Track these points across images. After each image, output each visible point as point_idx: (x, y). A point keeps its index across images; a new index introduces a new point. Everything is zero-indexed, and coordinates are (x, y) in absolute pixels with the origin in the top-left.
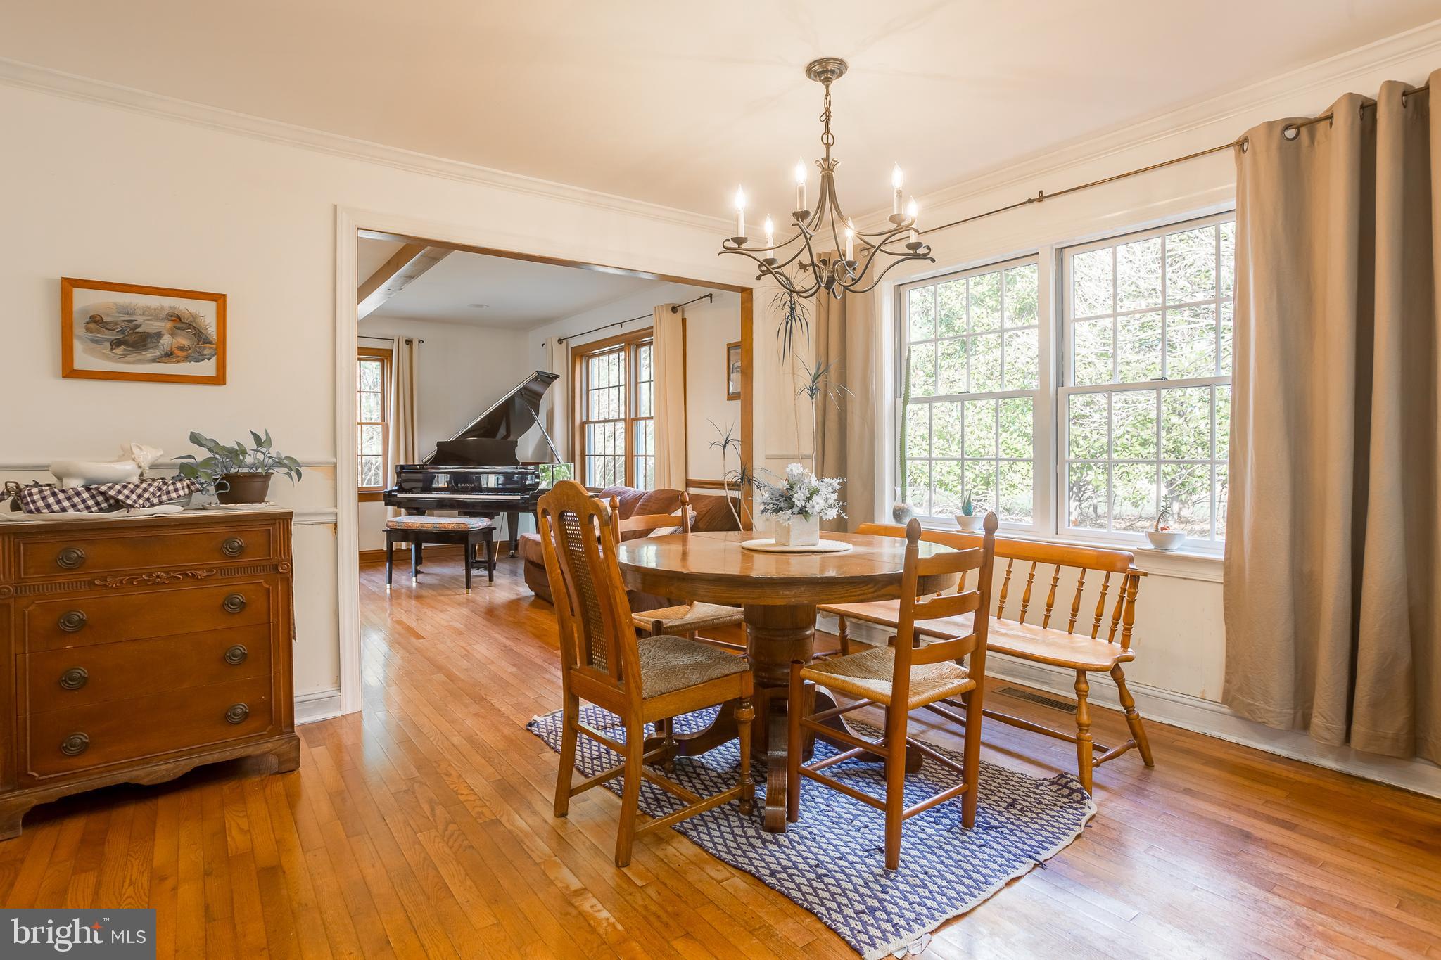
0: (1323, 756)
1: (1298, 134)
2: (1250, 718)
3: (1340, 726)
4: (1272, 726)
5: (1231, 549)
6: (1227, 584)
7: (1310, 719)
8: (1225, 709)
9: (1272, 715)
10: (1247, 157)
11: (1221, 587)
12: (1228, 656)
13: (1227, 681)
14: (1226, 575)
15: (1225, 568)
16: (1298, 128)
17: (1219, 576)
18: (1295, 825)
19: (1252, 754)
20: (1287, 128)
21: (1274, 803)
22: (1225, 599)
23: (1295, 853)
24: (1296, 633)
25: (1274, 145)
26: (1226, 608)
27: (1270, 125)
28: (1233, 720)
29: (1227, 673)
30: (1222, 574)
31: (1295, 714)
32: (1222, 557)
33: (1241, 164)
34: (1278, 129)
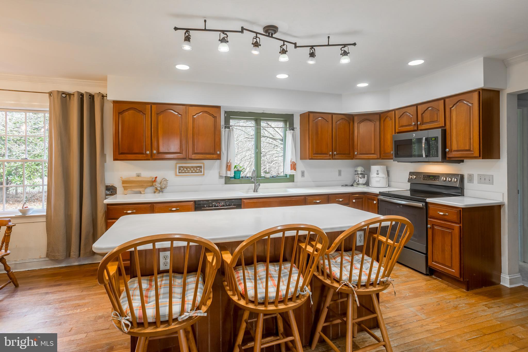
0: (74, 262)
1: (66, 97)
2: (54, 259)
3: (77, 253)
4: (60, 259)
5: (48, 211)
6: (47, 222)
7: (70, 253)
8: (47, 259)
9: (61, 256)
10: (52, 98)
11: (45, 223)
12: (48, 243)
13: (48, 250)
14: (47, 219)
15: (46, 217)
16: (66, 95)
17: (44, 219)
18: (62, 284)
19: (55, 269)
20: (63, 94)
21: (57, 280)
22: (46, 226)
23: (60, 291)
24: (66, 231)
25: (59, 98)
26: (47, 229)
27: (58, 92)
28: (50, 261)
29: (47, 248)
30: (45, 219)
31: (67, 254)
32: (45, 214)
33: (50, 99)
34: (60, 94)
